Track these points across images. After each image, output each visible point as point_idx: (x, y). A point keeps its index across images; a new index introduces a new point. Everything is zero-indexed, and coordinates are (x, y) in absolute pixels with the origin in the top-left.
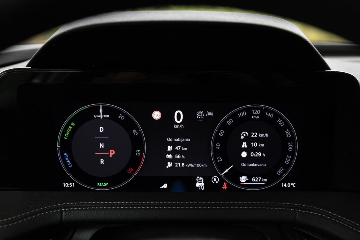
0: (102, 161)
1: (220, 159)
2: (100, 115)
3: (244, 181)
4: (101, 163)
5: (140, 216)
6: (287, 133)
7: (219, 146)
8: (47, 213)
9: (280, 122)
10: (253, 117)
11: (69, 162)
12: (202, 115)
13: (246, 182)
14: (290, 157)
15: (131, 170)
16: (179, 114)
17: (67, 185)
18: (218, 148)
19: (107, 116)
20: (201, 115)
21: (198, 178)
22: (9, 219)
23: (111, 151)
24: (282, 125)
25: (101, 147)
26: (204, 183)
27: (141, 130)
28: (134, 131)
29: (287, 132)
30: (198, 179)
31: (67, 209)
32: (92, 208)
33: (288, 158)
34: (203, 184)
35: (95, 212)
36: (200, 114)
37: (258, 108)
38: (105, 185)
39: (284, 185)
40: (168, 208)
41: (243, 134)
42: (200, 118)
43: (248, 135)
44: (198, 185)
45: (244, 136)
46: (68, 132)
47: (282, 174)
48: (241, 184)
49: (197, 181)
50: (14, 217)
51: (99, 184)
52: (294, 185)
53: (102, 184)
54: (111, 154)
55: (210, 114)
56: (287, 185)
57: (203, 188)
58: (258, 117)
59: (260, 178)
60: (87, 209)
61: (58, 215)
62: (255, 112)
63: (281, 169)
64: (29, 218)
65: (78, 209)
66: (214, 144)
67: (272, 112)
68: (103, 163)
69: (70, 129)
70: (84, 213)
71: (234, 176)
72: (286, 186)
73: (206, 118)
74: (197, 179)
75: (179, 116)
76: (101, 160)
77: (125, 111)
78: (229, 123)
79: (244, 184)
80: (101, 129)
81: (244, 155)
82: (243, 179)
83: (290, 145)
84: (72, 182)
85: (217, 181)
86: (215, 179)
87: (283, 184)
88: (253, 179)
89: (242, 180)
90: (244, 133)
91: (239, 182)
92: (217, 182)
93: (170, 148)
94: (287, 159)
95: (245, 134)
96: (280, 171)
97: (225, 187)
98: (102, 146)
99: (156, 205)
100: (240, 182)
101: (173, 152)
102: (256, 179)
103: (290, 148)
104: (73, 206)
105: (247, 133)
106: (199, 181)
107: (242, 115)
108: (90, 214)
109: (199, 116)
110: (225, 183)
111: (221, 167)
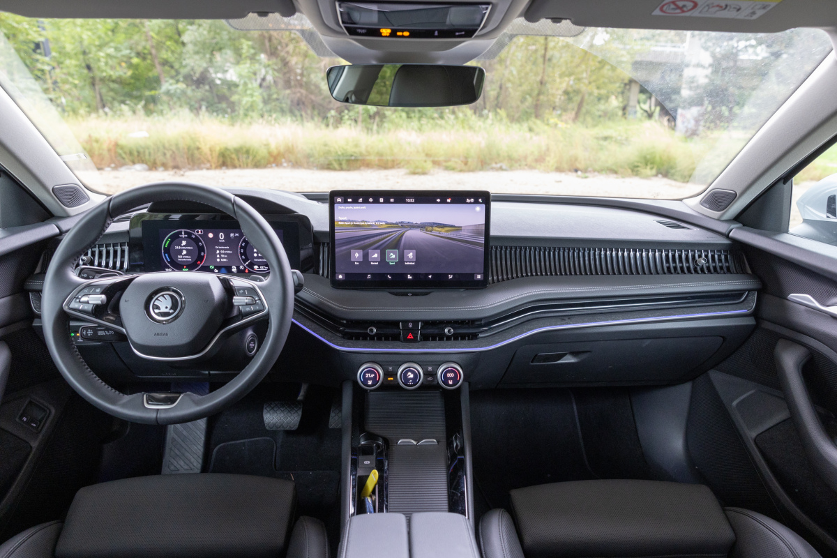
1: (243, 257)
2: (183, 236)
7: (243, 251)
15: (199, 262)
17: (167, 270)
19: (186, 236)
26: (236, 269)
27: (203, 243)
28: (200, 243)
44: (233, 270)
46: (167, 244)
51: (183, 270)
55: (237, 235)
57: (236, 272)
66: (240, 250)
71: (251, 265)
73: (235, 237)
74: (233, 267)
75: (222, 236)
81: (255, 255)
82: (256, 267)
84: (169, 267)
86: (242, 267)
91: (253, 269)
93: (218, 252)
97: (247, 271)
101: (220, 254)
102: (262, 267)
109: (232, 236)
111: (245, 261)
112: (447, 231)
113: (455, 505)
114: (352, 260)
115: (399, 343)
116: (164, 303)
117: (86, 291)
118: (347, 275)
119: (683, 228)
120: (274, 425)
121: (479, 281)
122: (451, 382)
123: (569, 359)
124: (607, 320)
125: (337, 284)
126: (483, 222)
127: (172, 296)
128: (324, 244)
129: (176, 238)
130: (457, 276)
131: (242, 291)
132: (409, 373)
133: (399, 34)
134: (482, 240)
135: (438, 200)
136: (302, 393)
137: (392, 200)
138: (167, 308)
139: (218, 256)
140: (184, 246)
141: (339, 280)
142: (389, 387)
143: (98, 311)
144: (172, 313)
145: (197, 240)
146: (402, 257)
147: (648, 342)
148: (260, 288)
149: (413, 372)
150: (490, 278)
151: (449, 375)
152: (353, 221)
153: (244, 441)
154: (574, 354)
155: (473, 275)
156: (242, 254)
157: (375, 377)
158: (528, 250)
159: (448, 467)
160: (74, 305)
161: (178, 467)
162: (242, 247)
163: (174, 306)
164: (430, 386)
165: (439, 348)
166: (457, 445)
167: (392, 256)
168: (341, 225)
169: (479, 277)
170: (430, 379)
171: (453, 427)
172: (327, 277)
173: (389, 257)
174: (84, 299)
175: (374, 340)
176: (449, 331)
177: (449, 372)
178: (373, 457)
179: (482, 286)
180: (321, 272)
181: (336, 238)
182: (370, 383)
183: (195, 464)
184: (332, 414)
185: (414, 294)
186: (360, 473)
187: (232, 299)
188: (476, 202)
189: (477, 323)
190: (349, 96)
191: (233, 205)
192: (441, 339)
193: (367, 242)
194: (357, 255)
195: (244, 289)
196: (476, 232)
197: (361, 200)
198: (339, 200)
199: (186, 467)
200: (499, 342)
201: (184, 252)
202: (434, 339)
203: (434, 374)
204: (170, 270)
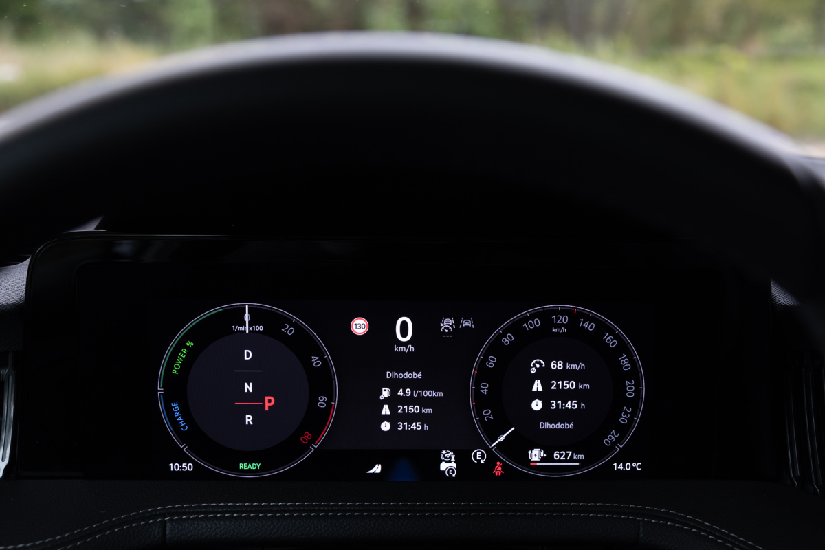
0: (249, 418)
1: (488, 414)
2: (245, 326)
3: (537, 459)
4: (247, 423)
5: (323, 531)
6: (623, 362)
7: (487, 389)
8: (134, 525)
9: (609, 340)
10: (553, 330)
11: (181, 421)
12: (452, 326)
13: (542, 460)
14: (629, 410)
15: (307, 436)
16: (404, 324)
17: (177, 468)
18: (485, 391)
19: (260, 328)
20: (449, 325)
21: (444, 452)
22: (57, 538)
23: (267, 398)
24: (612, 345)
25: (248, 389)
26: (455, 462)
27: (328, 355)
28: (315, 359)
29: (624, 359)
30: (444, 456)
31: (175, 518)
32: (227, 515)
33: (626, 413)
34: (454, 465)
35: (233, 523)
36: (447, 324)
37: (563, 312)
38: (254, 466)
39: (618, 466)
40: (380, 515)
41: (534, 364)
42: (447, 331)
43: (544, 366)
44: (443, 467)
45: (536, 368)
46: (180, 361)
47: (614, 444)
48: (531, 464)
49: (443, 458)
50: (66, 535)
51: (242, 466)
52: (639, 466)
53: (248, 465)
54: (267, 404)
55: (467, 324)
56: (624, 466)
57: (453, 472)
58: (564, 329)
59: (570, 453)
60: (216, 517)
61: (157, 530)
62: (558, 319)
63: (613, 435)
64: (97, 536)
65: (198, 518)
66: (477, 384)
67: (592, 319)
68: (251, 423)
69: (184, 354)
70: (209, 525)
71: (517, 449)
72: (622, 468)
73: (459, 331)
74: (442, 456)
75: (404, 329)
76: (247, 416)
77: (295, 318)
78: (507, 343)
79: (538, 464)
80: (248, 355)
81: (537, 405)
82: (536, 455)
83: (629, 385)
84: (188, 461)
85: (483, 458)
86: (479, 455)
87: (615, 464)
88: (556, 454)
89: (534, 456)
90: (536, 362)
91: (527, 462)
92: (482, 462)
93: (386, 393)
94: (624, 415)
95: (539, 363)
96: (610, 437)
97: (498, 470)
98: (248, 387)
99: (357, 508)
100: (530, 461)
101: (393, 401)
102: (563, 454)
103: (630, 393)
104: (187, 510)
105: (542, 362)
106: (446, 458)
107: (531, 326)
108: (222, 528)
109: (445, 328)
110: (498, 463)
111: (493, 430)
129: (216, 336)
139: (386, 410)
145: (303, 347)
156: (481, 402)
204: (188, 467)
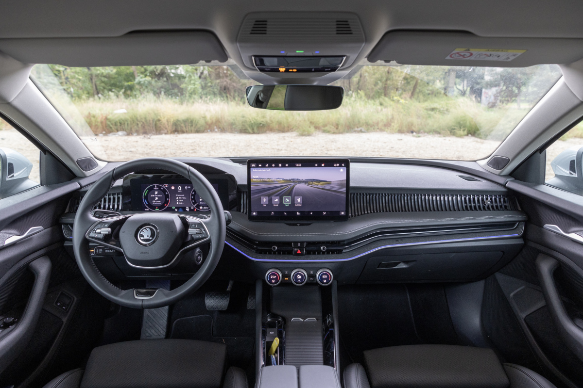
1: (193, 201)
2: (156, 188)
15: (165, 205)
19: (158, 188)
21: (187, 207)
27: (168, 192)
28: (166, 193)
34: (188, 209)
36: (186, 187)
42: (186, 189)
51: (156, 209)
55: (190, 187)
69: (146, 193)
71: (198, 206)
75: (180, 188)
81: (201, 200)
82: (201, 207)
84: (147, 208)
85: (193, 208)
91: (200, 209)
93: (177, 198)
97: (195, 210)
101: (179, 199)
111: (194, 204)
112: (322, 184)
113: (328, 361)
114: (262, 203)
115: (292, 256)
116: (146, 233)
117: (99, 226)
118: (258, 212)
119: (476, 180)
120: (212, 307)
121: (343, 216)
122: (325, 281)
123: (402, 266)
124: (426, 241)
125: (252, 218)
126: (345, 178)
127: (151, 229)
128: (244, 192)
129: (151, 190)
130: (328, 213)
131: (193, 225)
132: (299, 276)
133: (290, 70)
134: (344, 190)
135: (316, 165)
136: (229, 286)
137: (287, 165)
138: (148, 236)
139: (177, 201)
140: (156, 195)
141: (254, 216)
142: (286, 284)
143: (107, 238)
144: (152, 240)
145: (164, 191)
146: (293, 201)
147: (453, 255)
148: (205, 223)
149: (300, 275)
150: (350, 215)
151: (323, 277)
152: (262, 179)
153: (192, 317)
154: (406, 262)
155: (338, 212)
156: (192, 199)
157: (277, 278)
158: (375, 195)
159: (323, 336)
160: (92, 235)
161: (151, 334)
162: (192, 195)
163: (153, 235)
164: (312, 283)
165: (317, 259)
166: (329, 321)
167: (287, 200)
168: (255, 181)
169: (343, 213)
170: (312, 279)
171: (326, 310)
172: (246, 213)
173: (285, 201)
174: (98, 231)
175: (275, 254)
176: (324, 248)
177: (324, 274)
178: (276, 329)
179: (345, 219)
180: (242, 211)
181: (252, 189)
182: (273, 281)
183: (162, 332)
184: (249, 300)
185: (301, 225)
186: (268, 339)
187: (188, 230)
188: (341, 166)
189: (341, 243)
190: (259, 94)
191: (188, 172)
192: (319, 253)
193: (271, 191)
194: (265, 200)
195: (195, 224)
196: (340, 184)
197: (267, 165)
198: (253, 165)
199: (156, 334)
200: (356, 255)
201: (157, 199)
202: (314, 253)
203: (314, 276)
204: (148, 210)
